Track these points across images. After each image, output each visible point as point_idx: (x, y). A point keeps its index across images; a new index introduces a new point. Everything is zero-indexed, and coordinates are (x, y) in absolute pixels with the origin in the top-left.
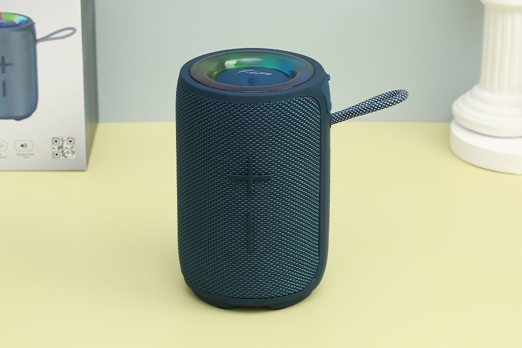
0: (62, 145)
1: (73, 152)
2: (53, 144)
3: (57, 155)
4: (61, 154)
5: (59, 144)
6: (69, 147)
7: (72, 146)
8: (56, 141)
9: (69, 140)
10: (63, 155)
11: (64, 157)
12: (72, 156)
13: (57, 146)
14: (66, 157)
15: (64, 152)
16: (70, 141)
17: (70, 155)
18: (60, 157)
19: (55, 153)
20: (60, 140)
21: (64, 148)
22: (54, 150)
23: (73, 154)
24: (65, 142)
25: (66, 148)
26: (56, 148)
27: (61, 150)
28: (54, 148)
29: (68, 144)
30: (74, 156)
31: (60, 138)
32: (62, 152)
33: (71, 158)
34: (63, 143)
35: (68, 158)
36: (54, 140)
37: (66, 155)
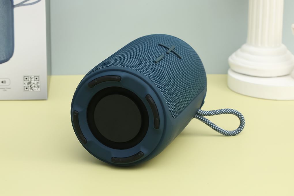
0: (30, 81)
1: (38, 87)
2: (25, 80)
3: (27, 88)
4: (30, 88)
5: (28, 80)
6: (36, 82)
7: (38, 82)
8: (26, 79)
9: (35, 77)
10: (31, 89)
11: (32, 90)
12: (37, 89)
13: (27, 82)
14: (33, 90)
15: (32, 86)
16: (36, 79)
17: (36, 89)
18: (29, 90)
19: (26, 87)
20: (29, 78)
21: (32, 84)
22: (25, 85)
23: (38, 88)
24: (33, 79)
25: (33, 83)
26: (26, 84)
27: (29, 85)
28: (25, 84)
29: (35, 80)
30: (39, 89)
31: (29, 77)
32: (31, 86)
33: (37, 90)
34: (31, 80)
35: (35, 91)
36: (25, 78)
37: (33, 88)
